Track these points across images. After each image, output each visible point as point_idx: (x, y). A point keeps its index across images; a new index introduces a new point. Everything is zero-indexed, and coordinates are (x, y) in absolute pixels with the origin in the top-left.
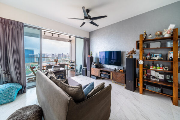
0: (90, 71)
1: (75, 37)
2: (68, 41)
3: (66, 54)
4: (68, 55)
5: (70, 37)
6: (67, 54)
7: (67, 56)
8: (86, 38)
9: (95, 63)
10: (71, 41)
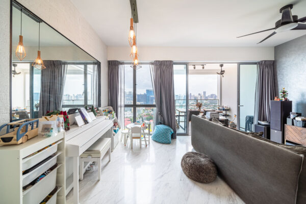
0: (281, 132)
1: (236, 64)
2: (218, 73)
3: (196, 95)
4: (200, 96)
5: (222, 66)
6: (199, 94)
7: (199, 98)
8: (265, 61)
9: (299, 115)
10: (224, 71)
